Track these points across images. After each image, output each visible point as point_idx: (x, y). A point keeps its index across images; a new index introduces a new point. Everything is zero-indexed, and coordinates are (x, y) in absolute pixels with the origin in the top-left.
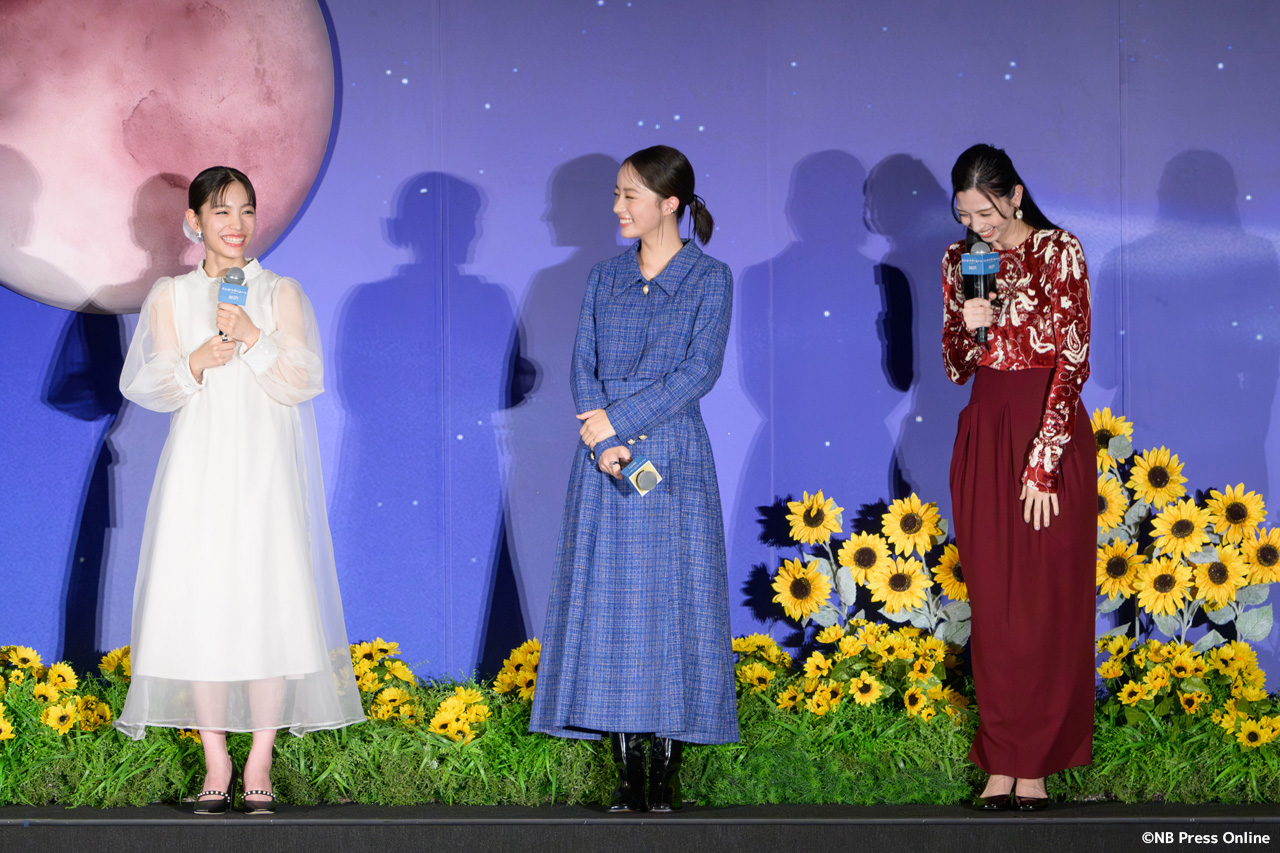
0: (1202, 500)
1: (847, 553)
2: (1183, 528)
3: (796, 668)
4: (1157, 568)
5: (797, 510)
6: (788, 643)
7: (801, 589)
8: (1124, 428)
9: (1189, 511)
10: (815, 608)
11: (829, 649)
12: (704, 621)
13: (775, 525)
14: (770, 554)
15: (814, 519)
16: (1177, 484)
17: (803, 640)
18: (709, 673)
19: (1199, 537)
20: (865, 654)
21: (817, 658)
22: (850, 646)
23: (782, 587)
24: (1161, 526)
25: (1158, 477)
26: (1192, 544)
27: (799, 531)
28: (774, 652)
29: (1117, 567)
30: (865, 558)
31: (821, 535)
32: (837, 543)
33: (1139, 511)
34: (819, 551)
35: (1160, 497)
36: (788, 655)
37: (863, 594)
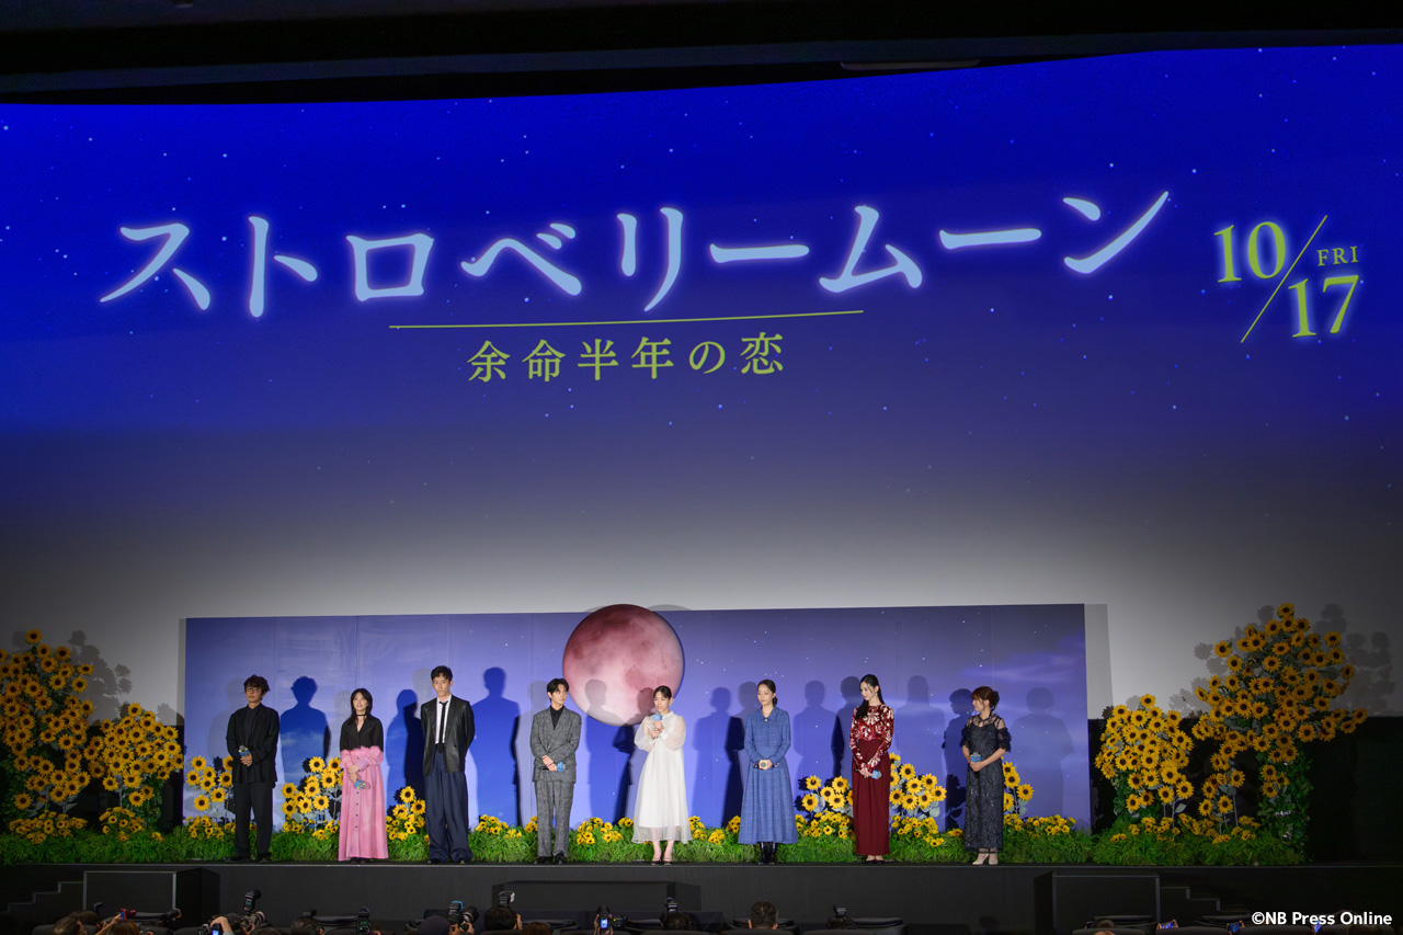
0: (920, 778)
1: (823, 792)
2: (914, 786)
3: (809, 824)
4: (908, 797)
5: (809, 780)
6: (806, 817)
7: (810, 802)
8: (898, 758)
9: (916, 781)
10: (814, 808)
11: (818, 819)
12: (787, 811)
13: (802, 784)
14: (801, 793)
15: (813, 783)
16: (913, 774)
17: (811, 816)
18: (788, 824)
19: (919, 788)
20: (828, 820)
21: (814, 822)
22: (824, 818)
23: (805, 801)
24: (909, 785)
25: (908, 772)
26: (917, 790)
27: (809, 786)
28: (803, 820)
29: (896, 796)
30: (828, 794)
31: (815, 787)
32: (820, 790)
33: (903, 781)
34: (815, 792)
35: (908, 777)
36: (806, 821)
37: (827, 803)
